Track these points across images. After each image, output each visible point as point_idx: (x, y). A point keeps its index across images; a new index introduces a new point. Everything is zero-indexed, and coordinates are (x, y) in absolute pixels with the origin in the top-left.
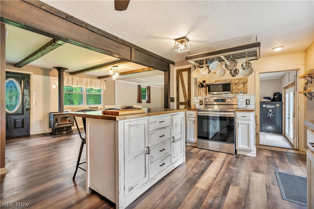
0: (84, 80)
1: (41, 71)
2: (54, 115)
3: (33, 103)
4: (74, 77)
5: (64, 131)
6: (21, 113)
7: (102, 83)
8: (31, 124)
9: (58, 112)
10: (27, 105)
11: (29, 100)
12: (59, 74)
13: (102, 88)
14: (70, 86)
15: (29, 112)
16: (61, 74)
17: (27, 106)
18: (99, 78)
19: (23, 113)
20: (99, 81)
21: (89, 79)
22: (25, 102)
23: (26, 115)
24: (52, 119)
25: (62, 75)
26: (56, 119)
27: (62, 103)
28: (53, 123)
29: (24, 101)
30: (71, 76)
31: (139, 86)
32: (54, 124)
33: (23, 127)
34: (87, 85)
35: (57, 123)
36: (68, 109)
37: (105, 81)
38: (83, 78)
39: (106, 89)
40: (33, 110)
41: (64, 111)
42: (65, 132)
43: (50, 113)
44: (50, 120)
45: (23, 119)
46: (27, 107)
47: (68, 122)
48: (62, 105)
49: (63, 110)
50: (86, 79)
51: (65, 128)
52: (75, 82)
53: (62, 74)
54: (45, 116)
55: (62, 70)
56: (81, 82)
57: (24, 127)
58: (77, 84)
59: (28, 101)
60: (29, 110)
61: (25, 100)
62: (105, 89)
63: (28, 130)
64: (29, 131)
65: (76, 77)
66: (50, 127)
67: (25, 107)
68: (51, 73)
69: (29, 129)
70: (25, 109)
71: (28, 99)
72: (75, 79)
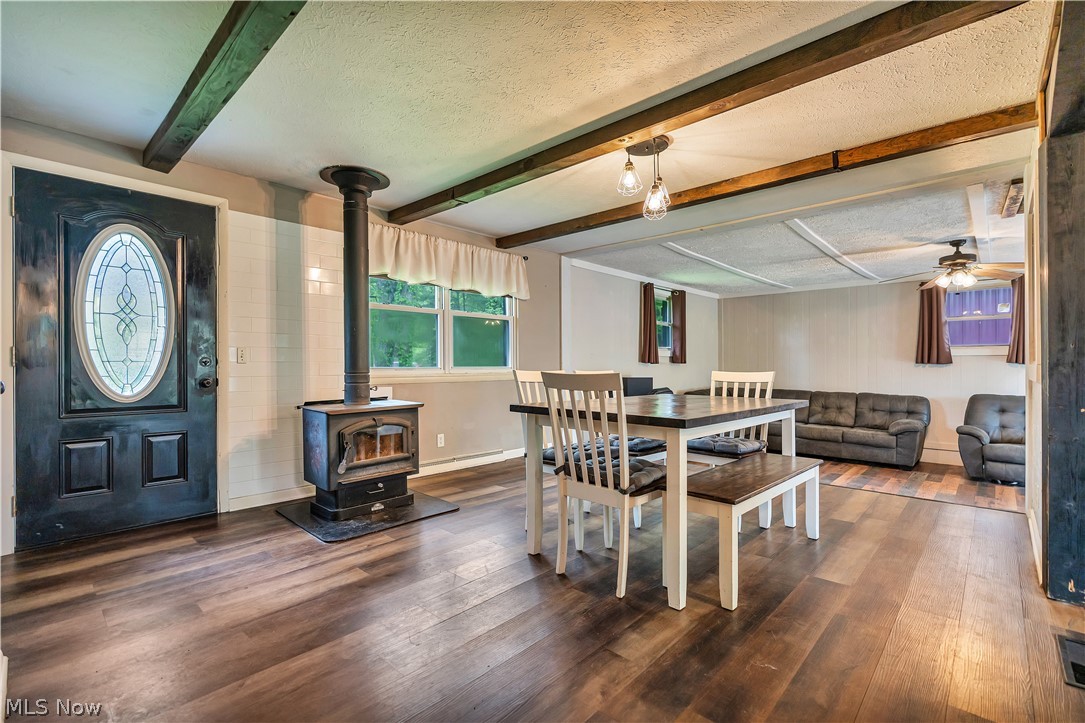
0: (445, 250)
1: (262, 196)
2: (329, 415)
3: (228, 355)
4: (403, 232)
5: (377, 498)
6: (174, 400)
7: (514, 268)
8: (219, 459)
9: (342, 402)
10: (201, 362)
11: (212, 337)
12: (347, 205)
13: (513, 291)
14: (385, 276)
15: (211, 397)
16: (356, 205)
17: (199, 366)
18: (504, 242)
19: (183, 404)
20: (500, 256)
21: (462, 247)
22: (194, 348)
23: (195, 415)
24: (320, 437)
25: (360, 212)
26: (340, 436)
27: (361, 355)
28: (325, 461)
29: (189, 341)
30: (391, 229)
31: (647, 290)
32: (332, 465)
33: (183, 472)
34: (454, 275)
35: (344, 461)
36: (387, 386)
37: (525, 258)
38: (440, 240)
39: (528, 298)
40: (231, 389)
41: (373, 394)
42: (378, 506)
43: (307, 404)
44: (306, 440)
45: (185, 436)
46: (201, 371)
47: (393, 455)
48: (361, 363)
49: (368, 389)
50: (452, 245)
51: (381, 485)
52: (407, 259)
53: (361, 204)
54: (280, 420)
55: (363, 188)
56: (432, 259)
57: (191, 472)
58: (416, 268)
59: (207, 341)
60: (209, 386)
61: (193, 339)
62: (524, 295)
63: (208, 488)
64: (211, 496)
65: (413, 234)
66: (309, 476)
67: (194, 373)
68: (309, 206)
69: (210, 482)
70: (191, 383)
71: (207, 334)
72: (407, 240)
